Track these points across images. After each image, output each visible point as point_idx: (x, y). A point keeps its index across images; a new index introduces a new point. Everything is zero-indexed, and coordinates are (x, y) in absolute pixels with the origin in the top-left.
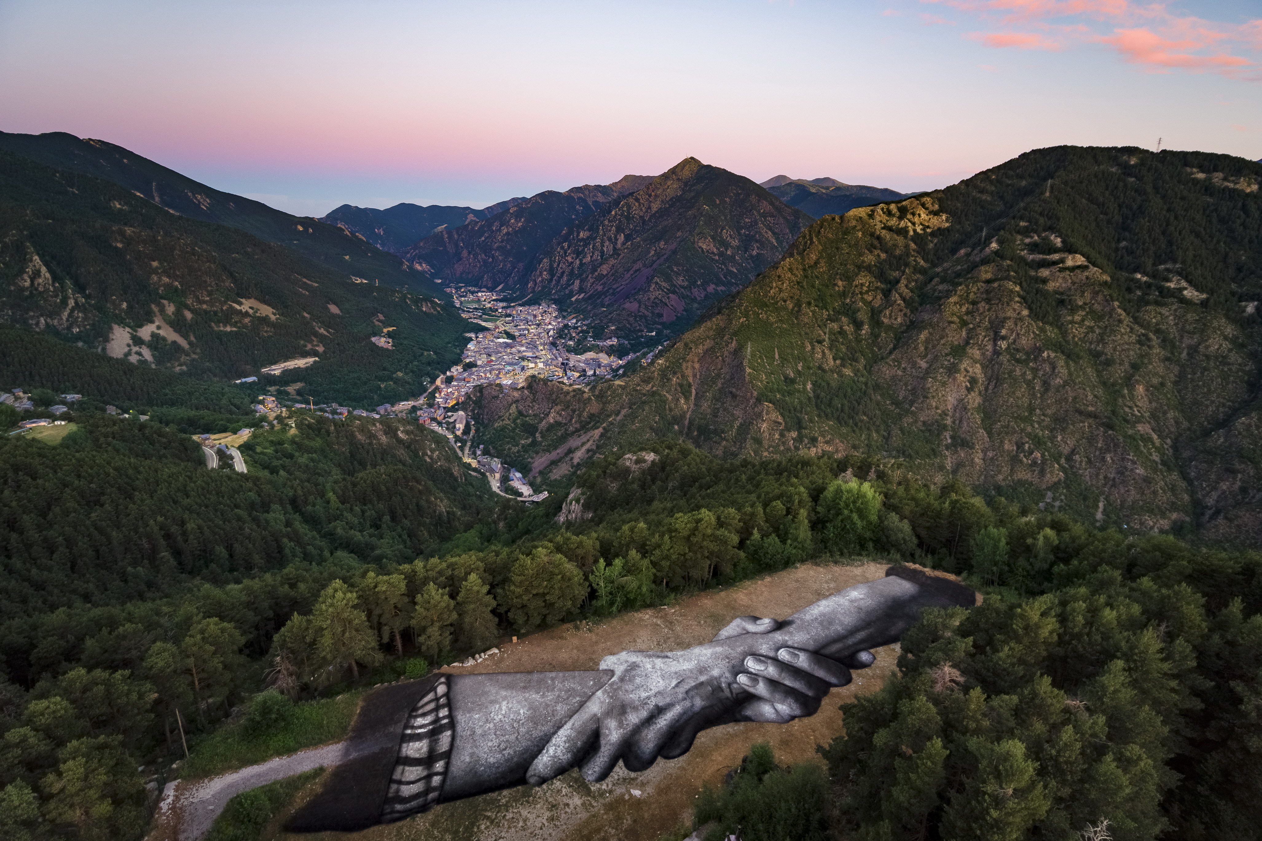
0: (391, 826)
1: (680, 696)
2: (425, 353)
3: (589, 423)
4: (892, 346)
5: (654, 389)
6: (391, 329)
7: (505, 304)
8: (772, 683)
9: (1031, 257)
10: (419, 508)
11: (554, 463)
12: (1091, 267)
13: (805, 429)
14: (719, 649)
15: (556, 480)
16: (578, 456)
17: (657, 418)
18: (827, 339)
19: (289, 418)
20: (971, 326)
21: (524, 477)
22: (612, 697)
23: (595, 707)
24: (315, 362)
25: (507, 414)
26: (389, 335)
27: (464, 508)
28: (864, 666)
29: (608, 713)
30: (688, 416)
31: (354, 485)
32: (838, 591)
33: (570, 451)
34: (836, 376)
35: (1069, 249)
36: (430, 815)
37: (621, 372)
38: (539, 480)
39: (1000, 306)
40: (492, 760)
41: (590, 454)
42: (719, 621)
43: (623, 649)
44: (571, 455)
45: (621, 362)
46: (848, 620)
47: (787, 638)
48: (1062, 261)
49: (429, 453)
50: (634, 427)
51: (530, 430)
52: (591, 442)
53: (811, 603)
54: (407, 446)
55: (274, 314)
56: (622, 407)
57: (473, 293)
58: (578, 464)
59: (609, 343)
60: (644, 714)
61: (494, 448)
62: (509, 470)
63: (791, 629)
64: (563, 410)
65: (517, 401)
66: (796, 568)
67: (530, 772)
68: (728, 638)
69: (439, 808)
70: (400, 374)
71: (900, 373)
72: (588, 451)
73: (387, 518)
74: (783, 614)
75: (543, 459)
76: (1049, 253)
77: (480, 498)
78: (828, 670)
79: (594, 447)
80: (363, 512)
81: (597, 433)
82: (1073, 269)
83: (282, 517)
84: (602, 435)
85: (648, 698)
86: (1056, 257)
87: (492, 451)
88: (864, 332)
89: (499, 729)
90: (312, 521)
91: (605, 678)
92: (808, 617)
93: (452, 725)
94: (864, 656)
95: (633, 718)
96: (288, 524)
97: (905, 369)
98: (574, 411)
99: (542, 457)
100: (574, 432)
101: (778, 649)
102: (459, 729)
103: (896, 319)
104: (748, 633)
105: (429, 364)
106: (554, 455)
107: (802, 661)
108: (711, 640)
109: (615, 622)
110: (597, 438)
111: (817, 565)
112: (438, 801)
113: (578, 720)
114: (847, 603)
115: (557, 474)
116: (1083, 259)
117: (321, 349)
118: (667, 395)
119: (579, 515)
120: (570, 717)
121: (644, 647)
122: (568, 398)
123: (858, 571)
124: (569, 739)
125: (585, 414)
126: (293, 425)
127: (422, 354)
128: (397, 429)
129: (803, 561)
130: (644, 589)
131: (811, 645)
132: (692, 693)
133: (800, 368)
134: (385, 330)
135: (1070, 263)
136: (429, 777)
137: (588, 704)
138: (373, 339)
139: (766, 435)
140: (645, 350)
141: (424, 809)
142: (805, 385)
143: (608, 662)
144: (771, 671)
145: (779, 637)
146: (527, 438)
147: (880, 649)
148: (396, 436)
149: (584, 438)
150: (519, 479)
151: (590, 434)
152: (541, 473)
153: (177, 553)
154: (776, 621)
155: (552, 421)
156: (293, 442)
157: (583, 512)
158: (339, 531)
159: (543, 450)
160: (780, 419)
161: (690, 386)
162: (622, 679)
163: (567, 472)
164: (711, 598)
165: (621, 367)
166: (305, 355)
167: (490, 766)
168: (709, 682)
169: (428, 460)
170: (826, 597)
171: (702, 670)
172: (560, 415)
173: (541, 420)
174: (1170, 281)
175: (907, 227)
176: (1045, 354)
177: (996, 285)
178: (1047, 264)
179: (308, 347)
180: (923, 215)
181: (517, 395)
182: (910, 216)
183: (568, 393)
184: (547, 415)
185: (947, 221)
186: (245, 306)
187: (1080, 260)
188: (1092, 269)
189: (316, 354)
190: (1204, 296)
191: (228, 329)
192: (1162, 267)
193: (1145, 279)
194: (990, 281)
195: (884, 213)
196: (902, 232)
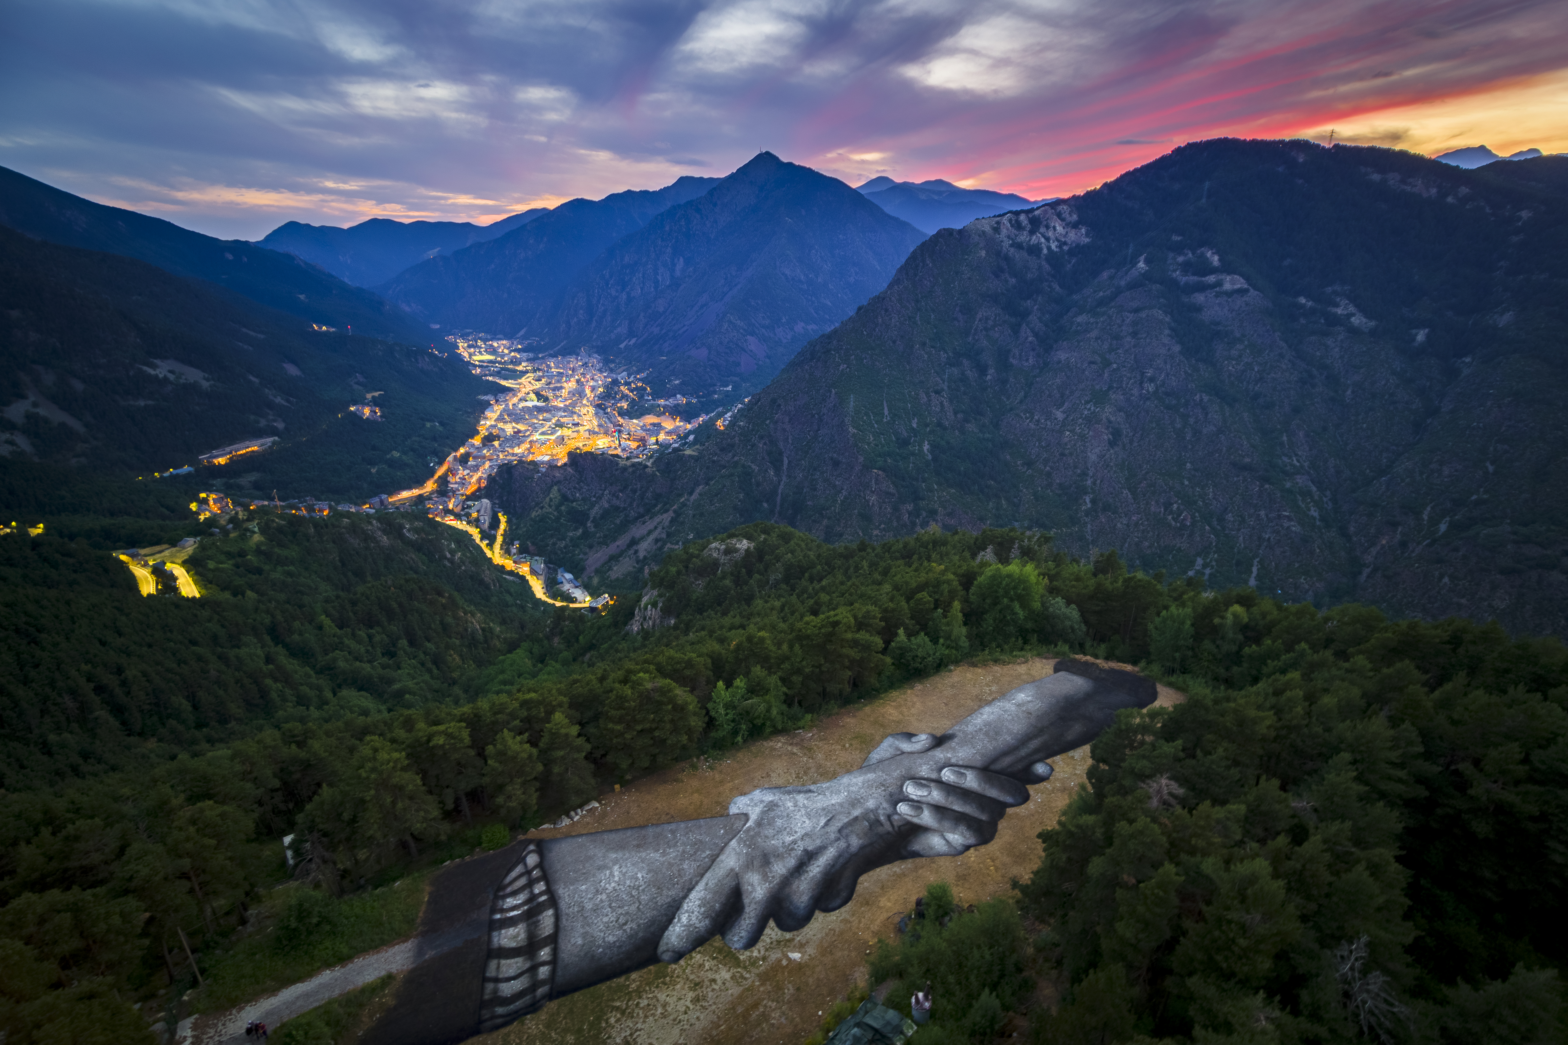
0: (495, 1035)
1: (833, 836)
2: (428, 425)
3: (656, 506)
4: (1022, 393)
5: (736, 458)
6: (376, 394)
7: (531, 355)
8: (939, 810)
9: (1184, 279)
10: (445, 627)
11: (614, 558)
12: (1252, 290)
13: (923, 499)
14: (871, 776)
15: (617, 579)
16: (644, 548)
17: (741, 496)
18: (946, 388)
19: (248, 520)
20: (1115, 366)
21: (576, 578)
22: (749, 846)
23: (730, 860)
24: (274, 443)
25: (547, 499)
26: (375, 402)
27: (503, 622)
28: (1041, 779)
29: (749, 865)
30: (780, 491)
31: (354, 603)
32: (1003, 695)
33: (634, 542)
34: (957, 432)
35: (1227, 268)
36: (543, 1015)
37: (691, 437)
38: (596, 581)
39: (1148, 340)
40: (611, 939)
41: (659, 544)
42: (868, 743)
43: (756, 787)
44: (635, 547)
45: (689, 426)
46: (1018, 728)
47: (949, 755)
48: (1219, 284)
49: (448, 555)
50: (713, 508)
51: (578, 518)
52: (659, 530)
53: (972, 712)
54: (417, 547)
55: (207, 380)
56: (697, 484)
57: (486, 341)
58: (645, 558)
59: (671, 402)
60: (791, 862)
61: (533, 543)
62: (556, 571)
63: (953, 744)
64: (621, 491)
65: (559, 482)
66: (951, 671)
67: (662, 948)
68: (880, 761)
69: (553, 1005)
70: (396, 454)
71: (1032, 426)
72: (657, 541)
73: (403, 643)
74: (942, 727)
75: (599, 555)
76: (1205, 275)
77: (522, 608)
78: (1002, 788)
79: (664, 536)
80: (370, 637)
81: (667, 517)
82: (1230, 294)
83: (259, 652)
84: (673, 521)
85: (794, 842)
86: (1211, 279)
87: (532, 548)
88: (989, 377)
89: (615, 900)
90: (301, 653)
91: (738, 824)
92: (970, 728)
93: (553, 901)
94: (1040, 769)
95: (780, 869)
96: (269, 660)
97: (1038, 421)
98: (634, 491)
99: (597, 552)
100: (637, 519)
101: (941, 770)
102: (563, 905)
103: (1027, 360)
104: (903, 753)
105: (434, 439)
106: (613, 548)
107: (971, 781)
108: (863, 766)
109: (740, 755)
110: (667, 523)
111: (974, 665)
112: (551, 996)
113: (712, 878)
114: (1013, 708)
115: (618, 571)
116: (1242, 280)
117: (280, 425)
118: (753, 466)
119: (658, 621)
120: (702, 876)
121: (780, 782)
122: (626, 474)
123: (1022, 669)
124: (704, 903)
125: (649, 495)
126: (256, 529)
127: (424, 425)
128: (402, 527)
129: (957, 662)
130: (774, 711)
131: (978, 761)
132: (845, 831)
133: (915, 426)
134: (369, 396)
135: (1227, 286)
136: (533, 969)
137: (722, 857)
138: (353, 409)
139: (876, 508)
140: (720, 409)
141: (533, 1008)
142: (921, 446)
143: (740, 805)
144: (936, 796)
145: (940, 754)
146: (576, 529)
147: (1058, 758)
148: (401, 536)
149: (650, 525)
150: (569, 581)
151: (657, 520)
152: (597, 571)
153: (118, 710)
154: (934, 737)
155: (606, 505)
156: (258, 551)
157: (662, 618)
158: (341, 664)
159: (599, 543)
160: (892, 490)
161: (781, 454)
162: (759, 824)
163: (631, 569)
164: (854, 716)
165: (690, 432)
166: (257, 434)
167: (610, 946)
168: (865, 816)
169: (448, 564)
170: (989, 703)
171: (854, 802)
172: (618, 497)
173: (593, 505)
174: (1337, 305)
175: (1039, 244)
176: (1197, 397)
177: (1143, 315)
178: (1202, 288)
179: (263, 423)
180: (1059, 228)
181: (558, 475)
182: (1042, 230)
183: (625, 469)
184: (600, 498)
185: (1087, 235)
186: (162, 369)
187: (1239, 282)
188: (1253, 292)
189: (274, 432)
190: (1373, 324)
191: (142, 403)
192: (1329, 290)
193: (1310, 304)
194: (1136, 311)
195: (1012, 226)
196: (1034, 250)
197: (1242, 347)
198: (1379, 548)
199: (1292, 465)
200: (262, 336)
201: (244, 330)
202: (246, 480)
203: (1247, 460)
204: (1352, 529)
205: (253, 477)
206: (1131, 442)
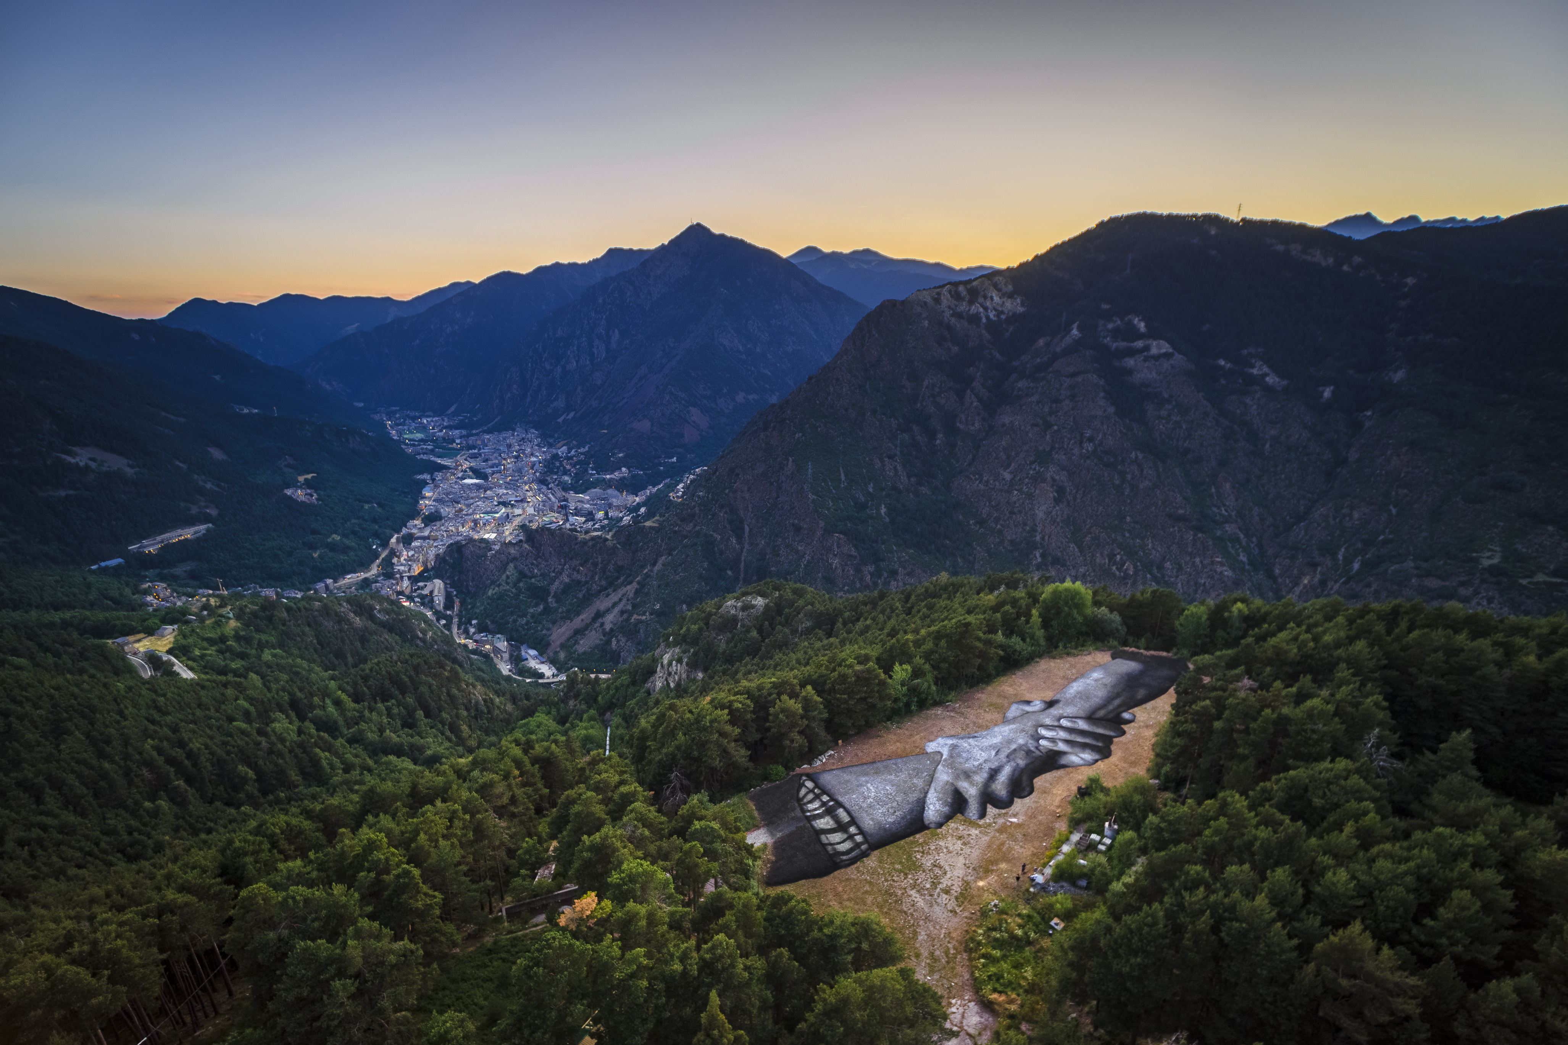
1: (1004, 760)
2: (366, 506)
3: (618, 578)
4: (970, 456)
5: (698, 528)
6: (309, 476)
7: (464, 432)
9: (1115, 345)
11: (580, 632)
12: (1176, 354)
13: (883, 560)
14: (1013, 726)
15: (586, 651)
16: (609, 620)
17: (706, 565)
18: (898, 453)
20: (1056, 428)
21: (541, 653)
22: (952, 769)
23: (943, 776)
24: (208, 530)
25: (504, 577)
26: (308, 484)
30: (743, 559)
33: (599, 615)
34: (911, 495)
35: (1153, 334)
37: (643, 510)
38: (562, 655)
39: (1085, 403)
40: (890, 820)
41: (625, 616)
44: (601, 620)
45: (637, 499)
48: (1147, 348)
50: (677, 577)
51: (539, 594)
52: (624, 602)
55: (132, 466)
56: (659, 555)
57: (414, 419)
58: (611, 630)
59: (617, 475)
60: (985, 775)
61: (492, 621)
62: (519, 648)
64: (581, 565)
65: (515, 559)
67: (927, 822)
68: (1015, 718)
70: (337, 537)
71: (982, 487)
72: (622, 612)
73: (419, 714)
75: (563, 630)
76: (1133, 341)
79: (630, 607)
81: (631, 589)
82: (1157, 358)
84: (637, 593)
85: (981, 764)
86: (1139, 344)
87: (491, 626)
88: (938, 442)
89: (879, 801)
93: (840, 805)
95: (979, 779)
97: (987, 481)
98: (595, 565)
99: (561, 627)
100: (600, 592)
103: (973, 424)
104: (1028, 712)
105: (374, 520)
106: (577, 622)
110: (632, 595)
115: (584, 645)
116: (1167, 345)
117: (213, 512)
118: (715, 535)
120: (929, 785)
122: (586, 548)
124: (939, 799)
125: (611, 567)
126: (231, 616)
127: (362, 507)
132: (1011, 757)
133: (871, 490)
134: (301, 479)
135: (1154, 351)
136: (851, 837)
137: (937, 775)
138: (289, 492)
139: (839, 571)
140: (670, 480)
141: (864, 855)
142: (878, 509)
144: (1063, 734)
146: (537, 605)
149: (614, 598)
150: (534, 657)
151: (621, 592)
152: (563, 646)
155: (567, 580)
159: (561, 618)
160: (853, 552)
161: (742, 522)
162: (951, 756)
165: (640, 505)
166: (191, 521)
167: (893, 824)
168: (1020, 749)
171: (1009, 741)
172: (578, 571)
173: (552, 581)
174: (1253, 367)
175: (978, 313)
176: (1133, 455)
177: (1079, 379)
178: (1131, 353)
179: (194, 510)
180: (996, 299)
181: (513, 551)
182: (981, 300)
183: (585, 543)
184: (560, 573)
185: (1022, 305)
186: (82, 457)
187: (1166, 348)
188: (1178, 357)
189: (207, 519)
190: (1285, 382)
191: (63, 493)
192: (1245, 352)
193: (1229, 365)
194: (1073, 375)
195: (952, 296)
196: (974, 319)
197: (1170, 407)
198: (1301, 587)
199: (1221, 515)
200: (183, 420)
201: (163, 414)
202: (179, 570)
203: (1181, 512)
204: (1277, 571)
205: (187, 567)
206: (1075, 499)
